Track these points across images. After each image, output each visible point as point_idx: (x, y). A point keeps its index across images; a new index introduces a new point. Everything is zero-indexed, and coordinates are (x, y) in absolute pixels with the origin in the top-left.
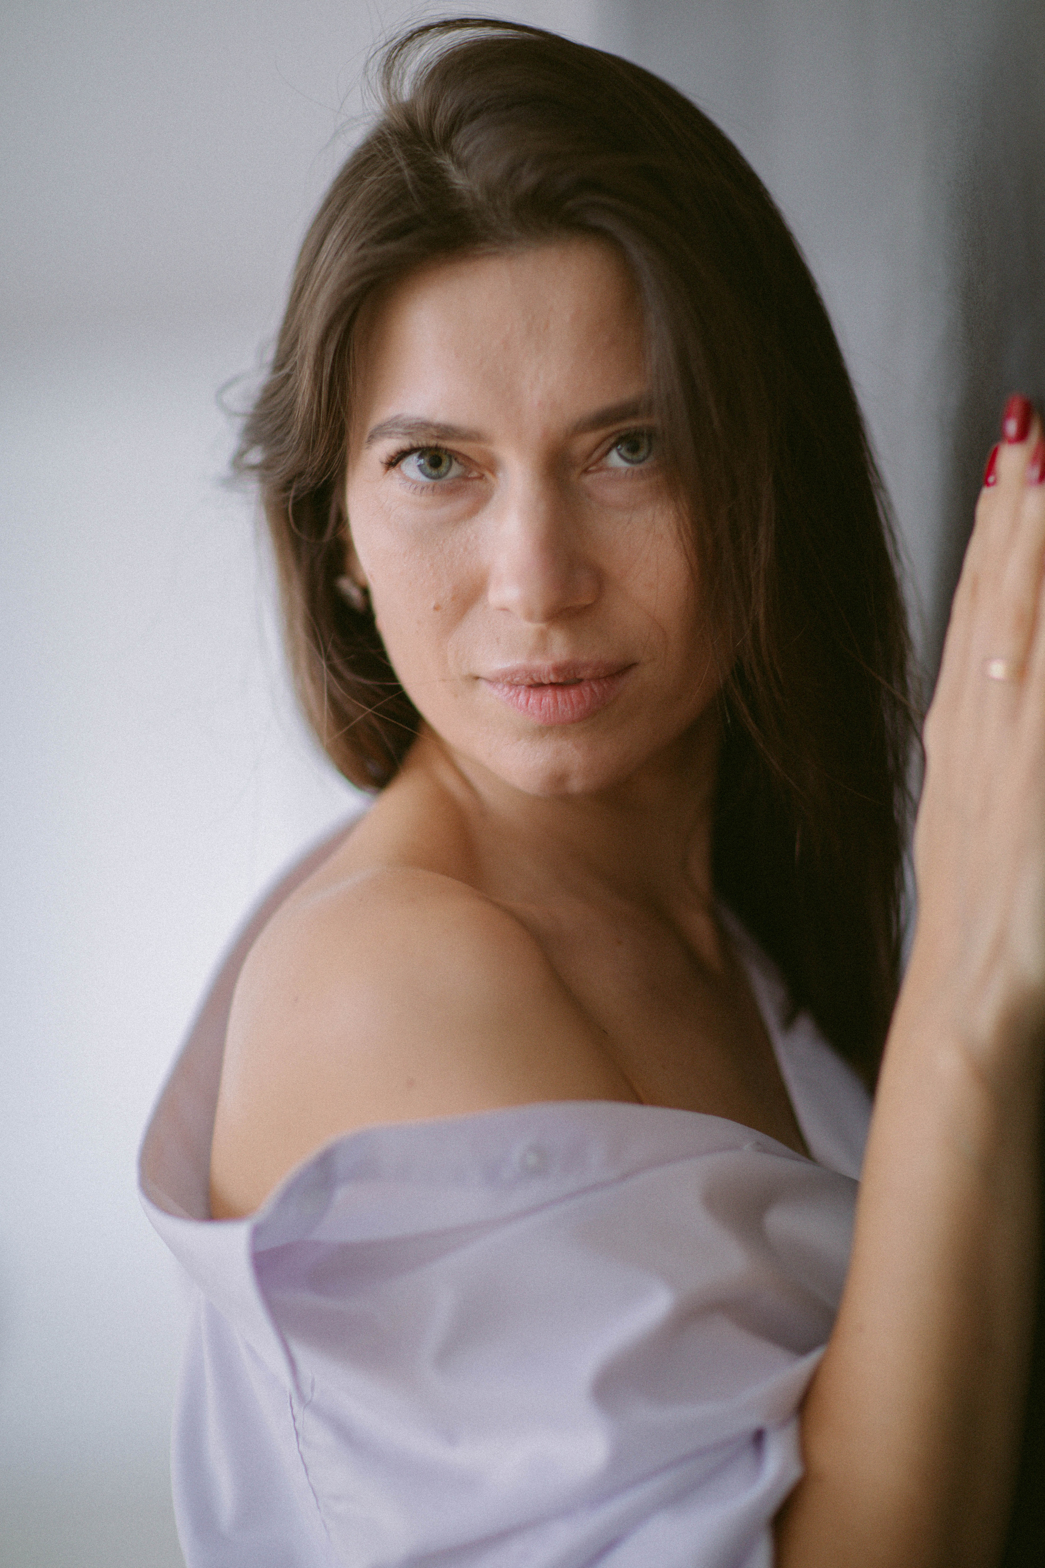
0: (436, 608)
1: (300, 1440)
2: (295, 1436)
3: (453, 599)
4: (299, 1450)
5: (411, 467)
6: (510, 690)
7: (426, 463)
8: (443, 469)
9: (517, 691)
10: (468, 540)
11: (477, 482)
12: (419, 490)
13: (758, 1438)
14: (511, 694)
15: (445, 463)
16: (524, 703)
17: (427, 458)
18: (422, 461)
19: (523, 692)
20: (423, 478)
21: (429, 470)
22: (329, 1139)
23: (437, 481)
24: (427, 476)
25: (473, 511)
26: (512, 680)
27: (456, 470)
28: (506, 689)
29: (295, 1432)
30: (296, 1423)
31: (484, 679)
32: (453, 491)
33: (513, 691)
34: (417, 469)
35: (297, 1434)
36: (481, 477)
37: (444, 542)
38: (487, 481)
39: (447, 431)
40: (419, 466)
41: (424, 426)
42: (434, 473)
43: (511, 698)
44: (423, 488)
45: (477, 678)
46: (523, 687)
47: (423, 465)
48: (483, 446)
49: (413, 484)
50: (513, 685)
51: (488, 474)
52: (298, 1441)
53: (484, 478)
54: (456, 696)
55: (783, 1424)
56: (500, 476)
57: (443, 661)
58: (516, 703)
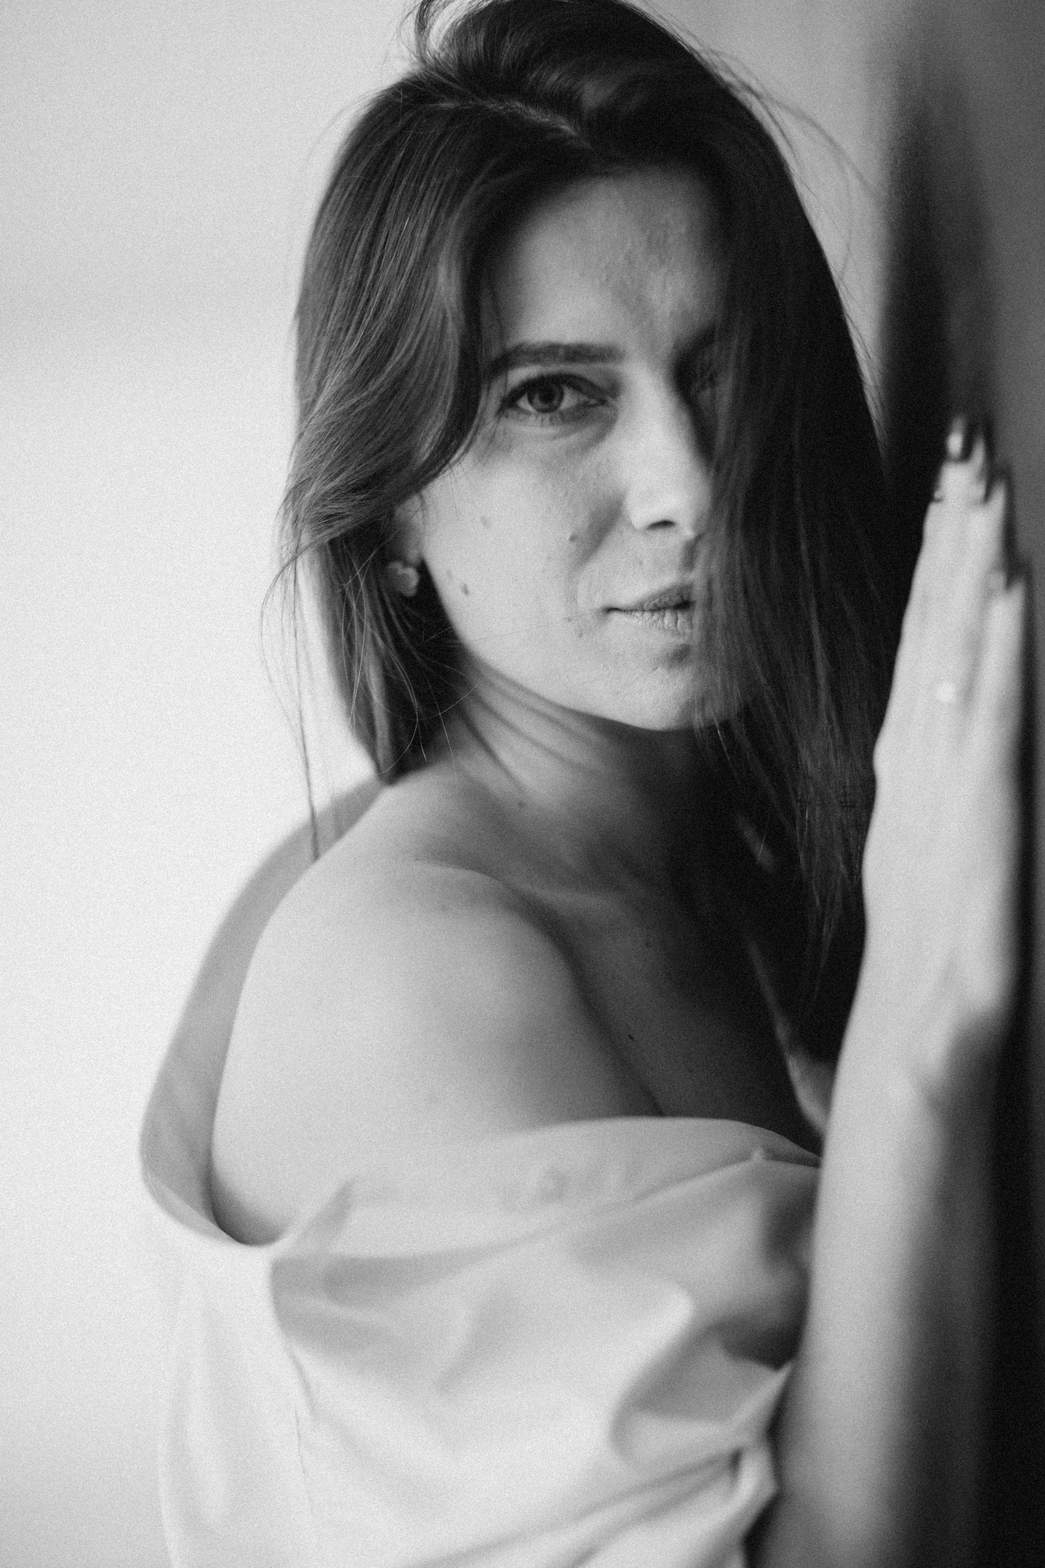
1: (302, 1443)
4: (299, 1453)
6: (653, 614)
8: (554, 402)
9: (661, 614)
13: (735, 1459)
14: (655, 619)
17: (540, 393)
21: (542, 406)
26: (658, 604)
27: (569, 399)
28: (647, 615)
31: (621, 609)
32: (575, 420)
33: (656, 615)
35: (299, 1438)
36: (603, 403)
38: (609, 407)
42: (546, 406)
43: (655, 622)
45: (611, 610)
52: (299, 1445)
53: (606, 403)
56: (623, 398)
57: (572, 597)
58: (661, 626)
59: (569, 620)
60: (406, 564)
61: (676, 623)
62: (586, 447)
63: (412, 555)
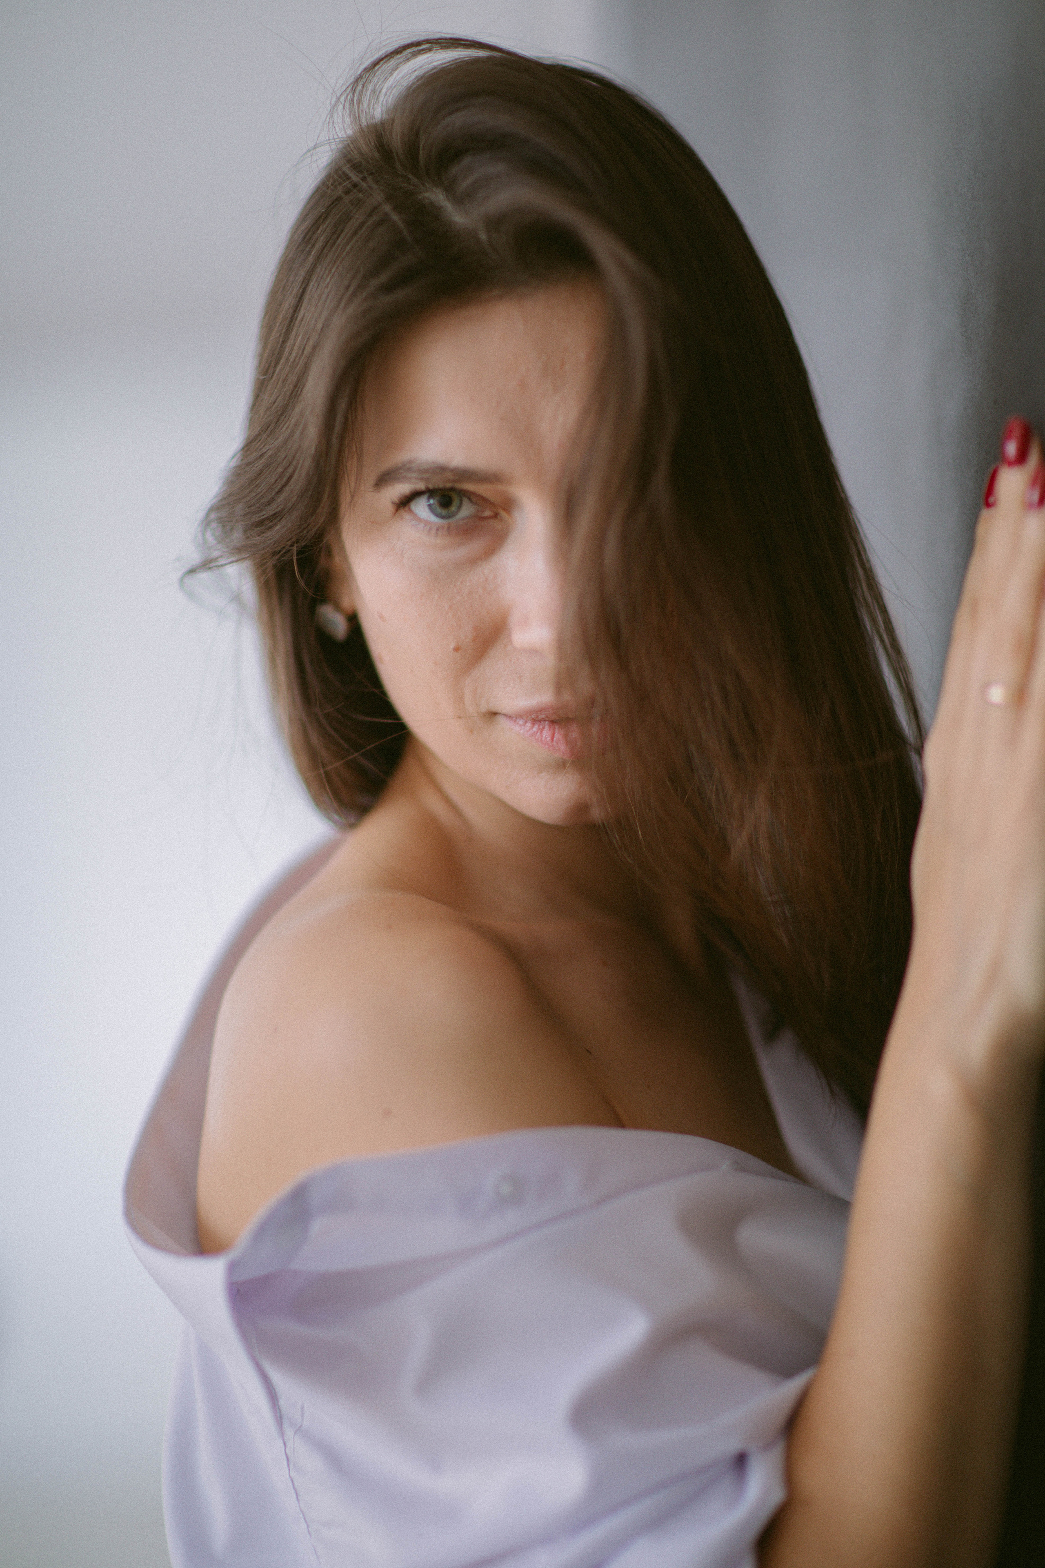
0: (457, 649)
1: (291, 1465)
2: (285, 1462)
3: (474, 640)
4: (290, 1476)
5: (422, 508)
6: (534, 725)
7: (436, 503)
8: (453, 508)
9: (541, 727)
10: (487, 580)
11: (492, 522)
12: (433, 532)
13: (741, 1461)
14: (535, 729)
15: (456, 503)
16: (548, 739)
17: (437, 498)
18: (432, 501)
19: (547, 727)
20: (433, 518)
21: (439, 510)
22: (301, 1175)
23: (450, 520)
24: (437, 516)
25: (490, 551)
26: (537, 717)
27: (466, 510)
28: (529, 725)
29: (285, 1458)
30: (287, 1449)
31: (505, 715)
32: (468, 531)
33: (536, 726)
34: (427, 509)
35: (288, 1460)
36: (496, 516)
37: (462, 583)
38: (501, 520)
39: (465, 474)
40: (429, 506)
41: (442, 469)
42: (444, 512)
43: (535, 734)
44: (438, 530)
45: (495, 714)
46: (547, 722)
47: (432, 504)
48: (500, 487)
49: (426, 525)
50: (535, 721)
51: (503, 514)
52: (289, 1467)
53: (499, 517)
54: (472, 732)
55: (767, 1447)
56: (516, 514)
57: (459, 699)
58: (539, 739)
59: (460, 717)
60: (338, 607)
61: (552, 739)
62: (474, 562)
63: (346, 603)
